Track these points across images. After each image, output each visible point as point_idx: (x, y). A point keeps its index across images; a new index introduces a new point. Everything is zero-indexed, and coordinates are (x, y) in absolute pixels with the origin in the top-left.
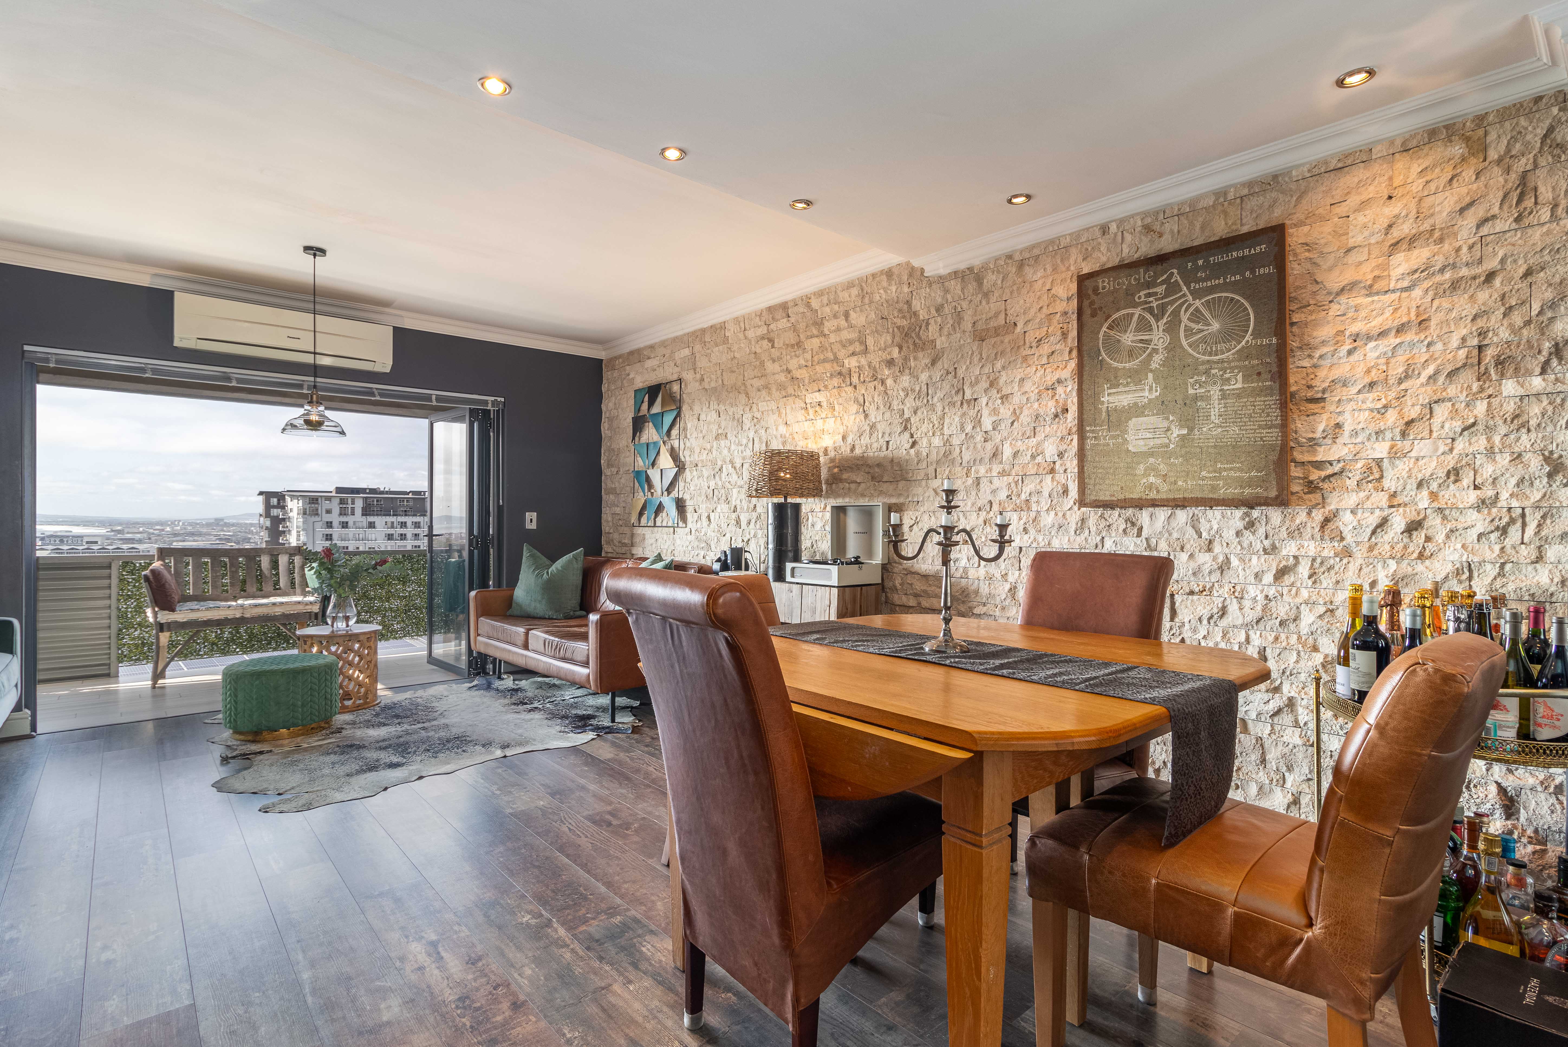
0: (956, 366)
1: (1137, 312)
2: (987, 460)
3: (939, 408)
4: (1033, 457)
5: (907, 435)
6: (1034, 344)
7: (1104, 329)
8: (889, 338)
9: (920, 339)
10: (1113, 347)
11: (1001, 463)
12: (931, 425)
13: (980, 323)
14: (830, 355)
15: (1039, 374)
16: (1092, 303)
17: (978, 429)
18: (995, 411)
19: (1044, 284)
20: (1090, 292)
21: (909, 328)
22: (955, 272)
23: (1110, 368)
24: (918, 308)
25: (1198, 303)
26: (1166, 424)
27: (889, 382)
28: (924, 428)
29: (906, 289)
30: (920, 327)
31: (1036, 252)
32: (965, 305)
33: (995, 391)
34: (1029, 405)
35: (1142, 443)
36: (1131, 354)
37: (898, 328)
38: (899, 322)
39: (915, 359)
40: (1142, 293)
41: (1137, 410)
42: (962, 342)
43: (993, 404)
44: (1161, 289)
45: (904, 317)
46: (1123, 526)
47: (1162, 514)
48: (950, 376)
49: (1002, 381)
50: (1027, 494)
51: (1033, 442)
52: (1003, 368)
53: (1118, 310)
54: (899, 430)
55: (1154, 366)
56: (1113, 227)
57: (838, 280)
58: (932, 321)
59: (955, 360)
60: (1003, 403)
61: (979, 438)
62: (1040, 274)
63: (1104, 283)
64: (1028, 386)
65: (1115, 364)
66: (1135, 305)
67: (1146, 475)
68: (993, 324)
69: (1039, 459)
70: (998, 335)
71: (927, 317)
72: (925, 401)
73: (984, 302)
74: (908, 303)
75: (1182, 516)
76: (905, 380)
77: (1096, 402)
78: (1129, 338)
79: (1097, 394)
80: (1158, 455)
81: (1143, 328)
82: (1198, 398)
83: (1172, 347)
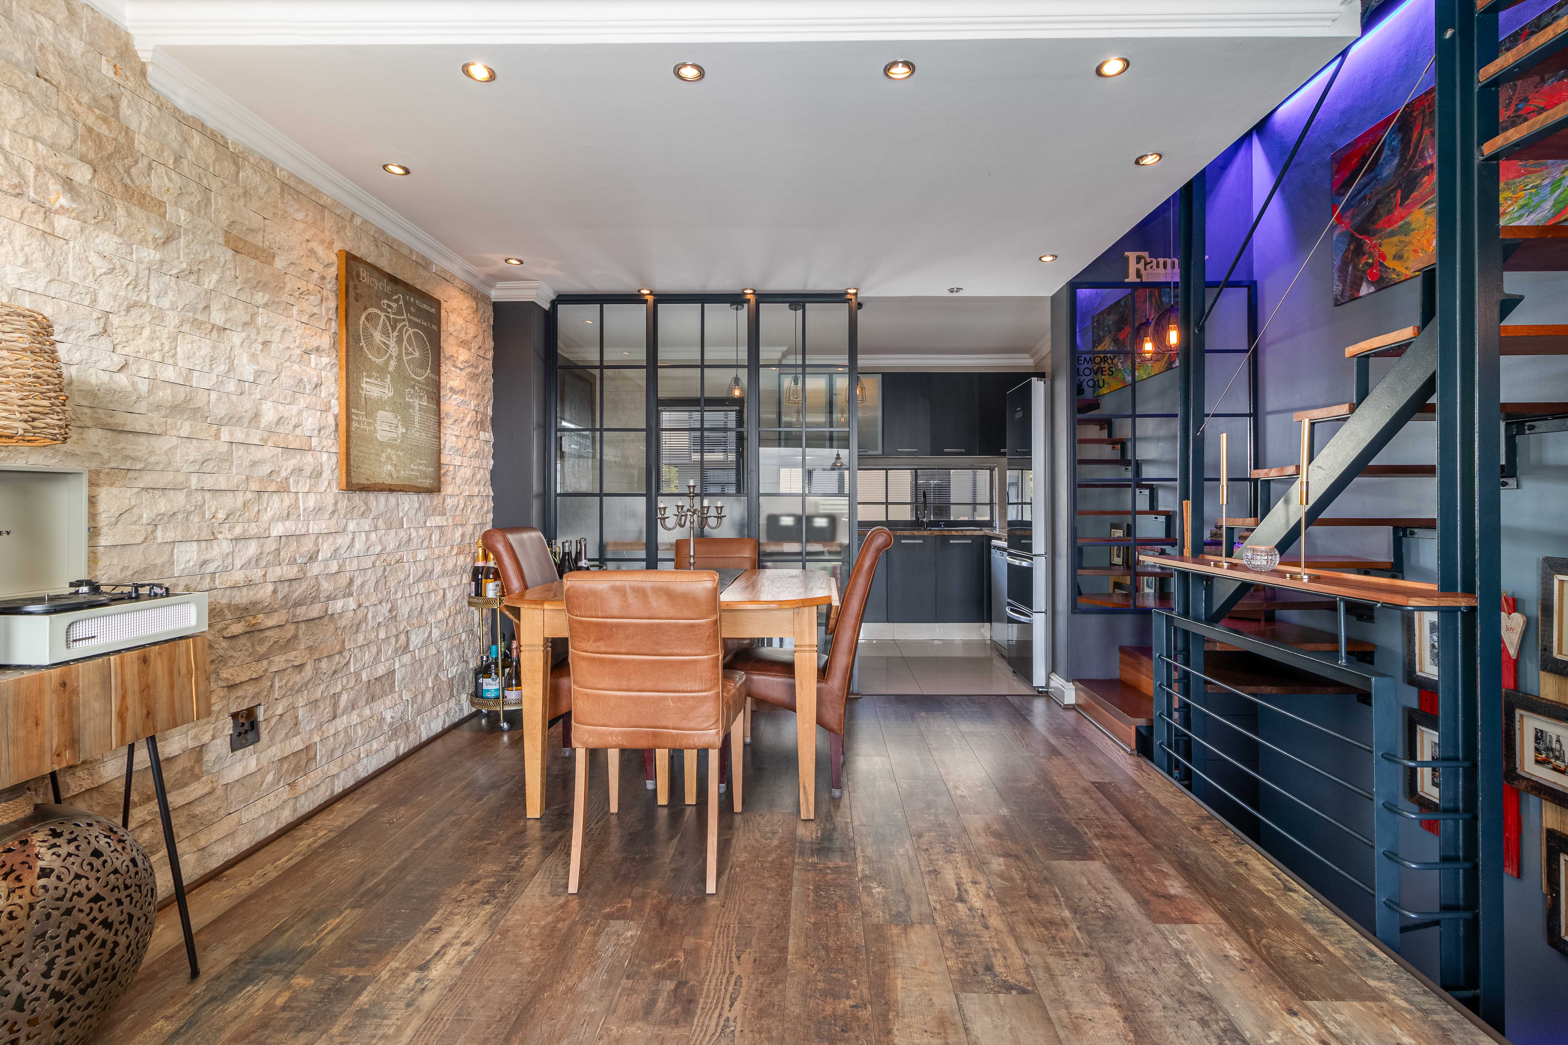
0: (201, 267)
1: (382, 315)
2: (246, 421)
3: (172, 320)
4: (295, 427)
5: (104, 343)
6: (296, 294)
7: (363, 318)
8: (66, 137)
9: (132, 180)
10: (369, 336)
11: (258, 428)
12: (157, 344)
13: (239, 227)
15: (300, 332)
16: (355, 287)
17: (232, 375)
18: (253, 357)
19: (304, 231)
20: (354, 274)
21: (117, 151)
22: (203, 124)
23: (366, 357)
24: (133, 126)
25: (411, 331)
26: (395, 421)
28: (141, 343)
29: (106, 69)
30: (136, 162)
31: (301, 188)
32: (215, 185)
33: (254, 331)
34: (288, 363)
35: (384, 433)
36: (379, 352)
37: (90, 130)
38: (91, 120)
39: (129, 214)
40: (386, 301)
41: (380, 404)
42: (211, 237)
43: (250, 347)
44: (394, 305)
45: (105, 120)
46: (363, 509)
47: (382, 497)
48: (193, 278)
49: (260, 320)
50: (289, 471)
51: (294, 409)
52: (265, 306)
53: (372, 306)
54: (94, 329)
55: (391, 369)
58: (157, 168)
59: (201, 258)
60: (262, 350)
61: (231, 386)
62: (299, 213)
63: (363, 273)
64: (288, 341)
65: (370, 356)
66: (382, 310)
67: (386, 463)
68: (249, 238)
69: (298, 431)
70: (257, 258)
71: (152, 155)
72: (144, 298)
73: (242, 202)
74: (114, 100)
75: (392, 498)
77: (358, 387)
78: (378, 336)
79: (359, 379)
80: (391, 446)
81: (385, 333)
82: (410, 406)
83: (399, 359)
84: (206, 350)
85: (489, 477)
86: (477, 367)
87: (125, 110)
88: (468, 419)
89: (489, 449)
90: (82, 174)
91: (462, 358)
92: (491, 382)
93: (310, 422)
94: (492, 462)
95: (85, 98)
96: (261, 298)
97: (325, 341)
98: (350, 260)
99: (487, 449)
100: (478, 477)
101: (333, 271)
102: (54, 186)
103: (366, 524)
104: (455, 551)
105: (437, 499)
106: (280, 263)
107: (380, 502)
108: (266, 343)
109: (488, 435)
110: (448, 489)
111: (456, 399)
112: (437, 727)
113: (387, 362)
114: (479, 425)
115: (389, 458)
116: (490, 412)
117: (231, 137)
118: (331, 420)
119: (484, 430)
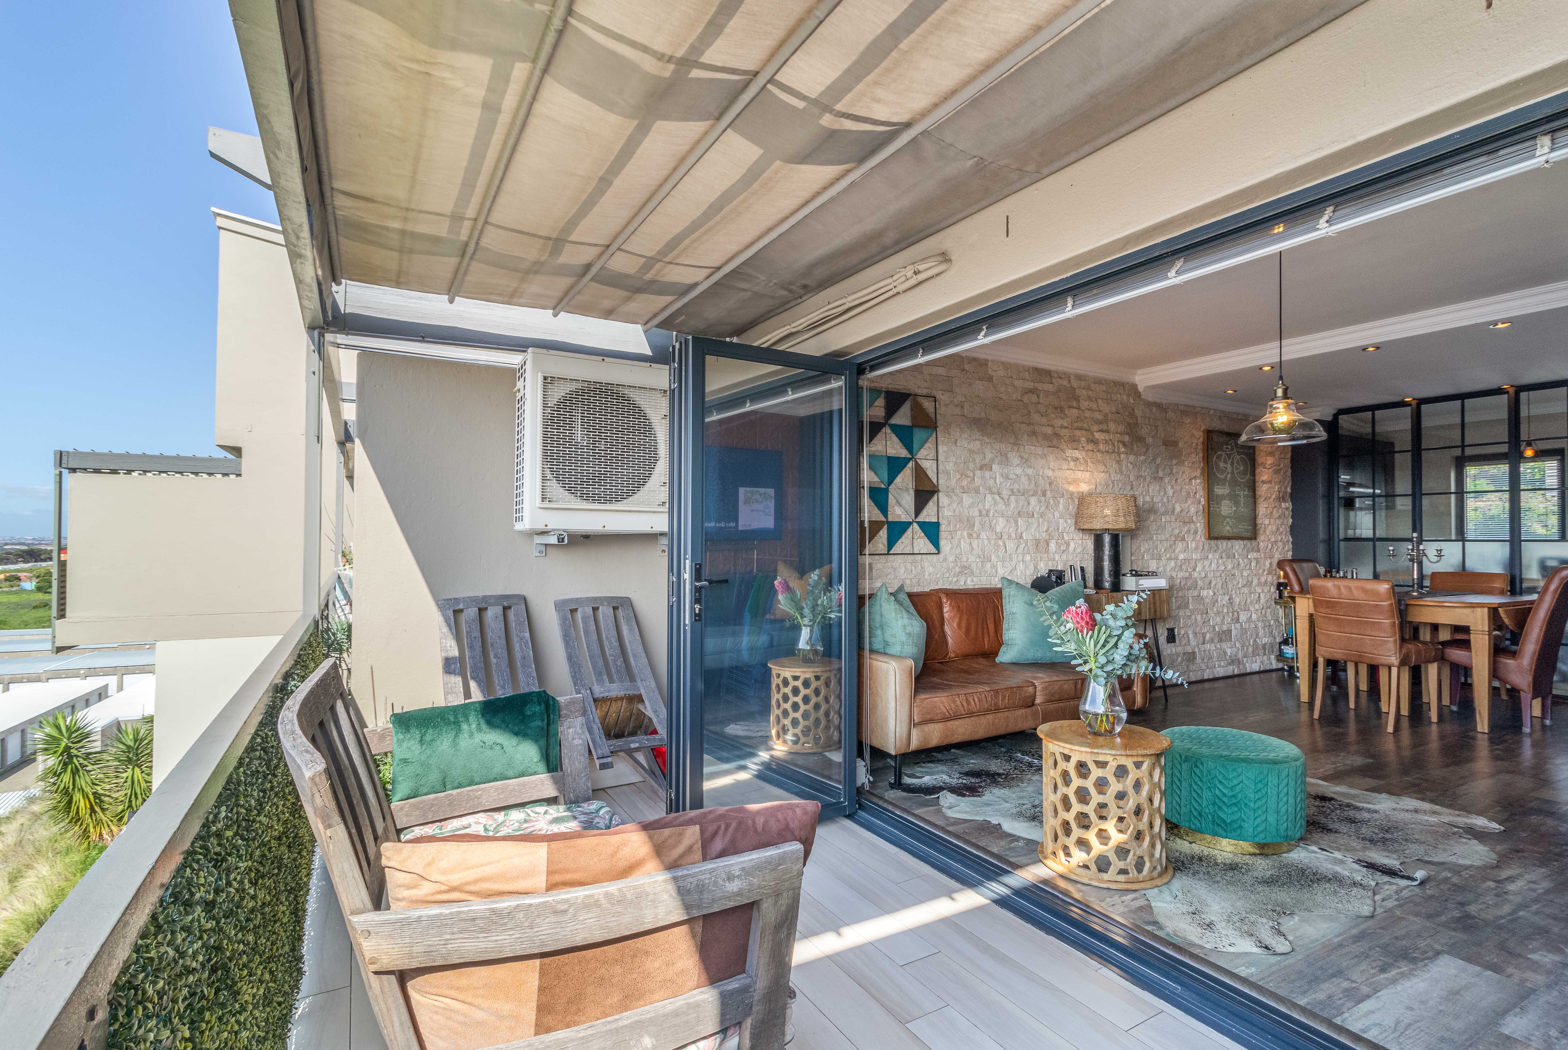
0: (1156, 457)
1: (1224, 454)
2: (1170, 513)
3: (1148, 479)
4: (1187, 513)
6: (1188, 455)
7: (1215, 458)
8: (1123, 428)
9: (1138, 434)
10: (1218, 466)
11: (1174, 515)
13: (1167, 436)
14: (1085, 425)
15: (1189, 472)
16: (1211, 444)
17: (1166, 496)
18: (1172, 487)
19: (1190, 427)
20: (1211, 438)
21: (1135, 425)
22: (1156, 403)
23: (1216, 476)
24: (1138, 415)
25: (1238, 457)
26: (1231, 505)
27: (1122, 456)
29: (1132, 401)
30: (1139, 426)
31: (1188, 410)
32: (1160, 423)
33: (1173, 476)
34: (1185, 486)
35: (1227, 512)
36: (1223, 472)
37: (1128, 423)
38: (1128, 419)
39: (1137, 446)
40: (1224, 446)
41: (1223, 497)
42: (1159, 444)
43: (1171, 483)
45: (1132, 417)
46: (1216, 548)
47: (1224, 542)
48: (1154, 462)
49: (1174, 471)
51: (1187, 505)
52: (1176, 464)
53: (1219, 451)
55: (1228, 479)
56: (1212, 412)
57: (1090, 374)
58: (1144, 426)
59: (1156, 453)
60: (1175, 483)
61: (1165, 500)
62: (1188, 421)
63: (1215, 436)
64: (1185, 477)
65: (1218, 475)
66: (1223, 451)
67: (1226, 526)
68: (1171, 439)
69: (1189, 515)
70: (1173, 446)
71: (1143, 422)
74: (1133, 409)
75: (1230, 543)
76: (1132, 458)
77: (1213, 491)
78: (1222, 465)
79: (1213, 488)
80: (1229, 517)
81: (1225, 462)
82: (1239, 496)
83: (1232, 473)
84: (1158, 488)
85: (1288, 530)
86: (1279, 465)
87: (1136, 411)
88: (1274, 496)
89: (1288, 513)
90: (1127, 438)
91: (1269, 462)
92: (1290, 471)
93: (1193, 510)
94: (1291, 520)
95: (1127, 414)
96: (1174, 462)
97: (1198, 472)
98: (1209, 433)
99: (1287, 513)
100: (1281, 530)
101: (1201, 440)
102: (1121, 446)
103: (1217, 556)
104: (1266, 572)
105: (1254, 543)
106: (1180, 445)
107: (1223, 544)
108: (1176, 480)
109: (1288, 505)
110: (1261, 538)
111: (1265, 487)
112: (1256, 667)
113: (1226, 476)
114: (1281, 499)
115: (1228, 523)
116: (1289, 490)
117: (1164, 402)
118: (1201, 507)
119: (1285, 502)
